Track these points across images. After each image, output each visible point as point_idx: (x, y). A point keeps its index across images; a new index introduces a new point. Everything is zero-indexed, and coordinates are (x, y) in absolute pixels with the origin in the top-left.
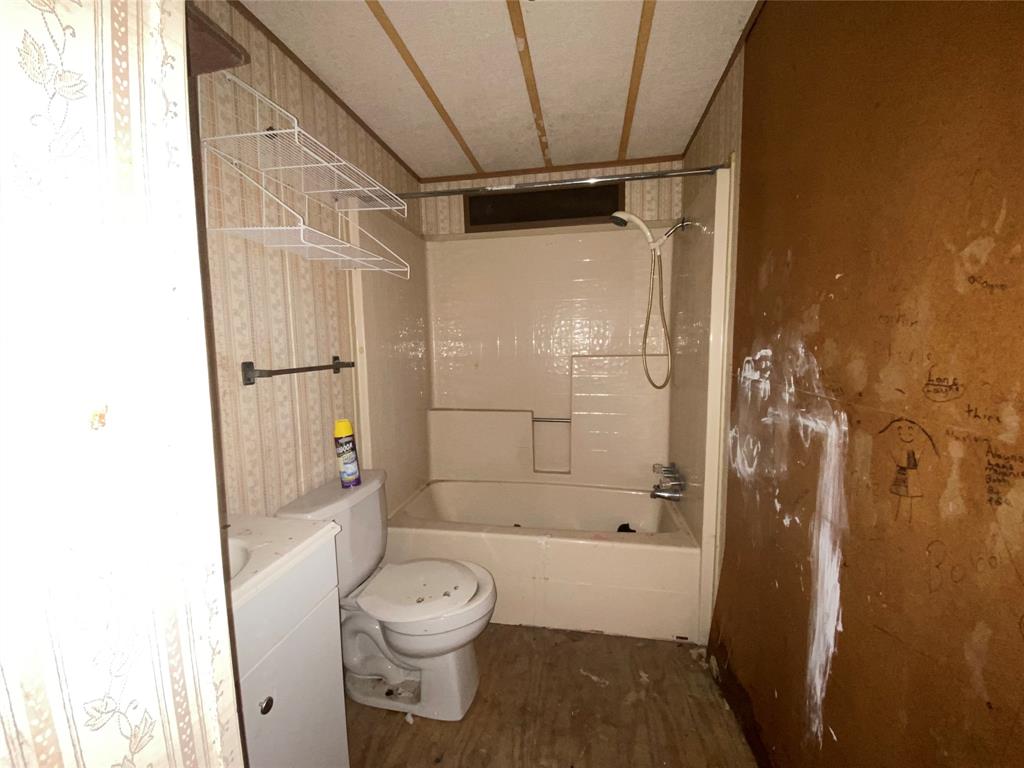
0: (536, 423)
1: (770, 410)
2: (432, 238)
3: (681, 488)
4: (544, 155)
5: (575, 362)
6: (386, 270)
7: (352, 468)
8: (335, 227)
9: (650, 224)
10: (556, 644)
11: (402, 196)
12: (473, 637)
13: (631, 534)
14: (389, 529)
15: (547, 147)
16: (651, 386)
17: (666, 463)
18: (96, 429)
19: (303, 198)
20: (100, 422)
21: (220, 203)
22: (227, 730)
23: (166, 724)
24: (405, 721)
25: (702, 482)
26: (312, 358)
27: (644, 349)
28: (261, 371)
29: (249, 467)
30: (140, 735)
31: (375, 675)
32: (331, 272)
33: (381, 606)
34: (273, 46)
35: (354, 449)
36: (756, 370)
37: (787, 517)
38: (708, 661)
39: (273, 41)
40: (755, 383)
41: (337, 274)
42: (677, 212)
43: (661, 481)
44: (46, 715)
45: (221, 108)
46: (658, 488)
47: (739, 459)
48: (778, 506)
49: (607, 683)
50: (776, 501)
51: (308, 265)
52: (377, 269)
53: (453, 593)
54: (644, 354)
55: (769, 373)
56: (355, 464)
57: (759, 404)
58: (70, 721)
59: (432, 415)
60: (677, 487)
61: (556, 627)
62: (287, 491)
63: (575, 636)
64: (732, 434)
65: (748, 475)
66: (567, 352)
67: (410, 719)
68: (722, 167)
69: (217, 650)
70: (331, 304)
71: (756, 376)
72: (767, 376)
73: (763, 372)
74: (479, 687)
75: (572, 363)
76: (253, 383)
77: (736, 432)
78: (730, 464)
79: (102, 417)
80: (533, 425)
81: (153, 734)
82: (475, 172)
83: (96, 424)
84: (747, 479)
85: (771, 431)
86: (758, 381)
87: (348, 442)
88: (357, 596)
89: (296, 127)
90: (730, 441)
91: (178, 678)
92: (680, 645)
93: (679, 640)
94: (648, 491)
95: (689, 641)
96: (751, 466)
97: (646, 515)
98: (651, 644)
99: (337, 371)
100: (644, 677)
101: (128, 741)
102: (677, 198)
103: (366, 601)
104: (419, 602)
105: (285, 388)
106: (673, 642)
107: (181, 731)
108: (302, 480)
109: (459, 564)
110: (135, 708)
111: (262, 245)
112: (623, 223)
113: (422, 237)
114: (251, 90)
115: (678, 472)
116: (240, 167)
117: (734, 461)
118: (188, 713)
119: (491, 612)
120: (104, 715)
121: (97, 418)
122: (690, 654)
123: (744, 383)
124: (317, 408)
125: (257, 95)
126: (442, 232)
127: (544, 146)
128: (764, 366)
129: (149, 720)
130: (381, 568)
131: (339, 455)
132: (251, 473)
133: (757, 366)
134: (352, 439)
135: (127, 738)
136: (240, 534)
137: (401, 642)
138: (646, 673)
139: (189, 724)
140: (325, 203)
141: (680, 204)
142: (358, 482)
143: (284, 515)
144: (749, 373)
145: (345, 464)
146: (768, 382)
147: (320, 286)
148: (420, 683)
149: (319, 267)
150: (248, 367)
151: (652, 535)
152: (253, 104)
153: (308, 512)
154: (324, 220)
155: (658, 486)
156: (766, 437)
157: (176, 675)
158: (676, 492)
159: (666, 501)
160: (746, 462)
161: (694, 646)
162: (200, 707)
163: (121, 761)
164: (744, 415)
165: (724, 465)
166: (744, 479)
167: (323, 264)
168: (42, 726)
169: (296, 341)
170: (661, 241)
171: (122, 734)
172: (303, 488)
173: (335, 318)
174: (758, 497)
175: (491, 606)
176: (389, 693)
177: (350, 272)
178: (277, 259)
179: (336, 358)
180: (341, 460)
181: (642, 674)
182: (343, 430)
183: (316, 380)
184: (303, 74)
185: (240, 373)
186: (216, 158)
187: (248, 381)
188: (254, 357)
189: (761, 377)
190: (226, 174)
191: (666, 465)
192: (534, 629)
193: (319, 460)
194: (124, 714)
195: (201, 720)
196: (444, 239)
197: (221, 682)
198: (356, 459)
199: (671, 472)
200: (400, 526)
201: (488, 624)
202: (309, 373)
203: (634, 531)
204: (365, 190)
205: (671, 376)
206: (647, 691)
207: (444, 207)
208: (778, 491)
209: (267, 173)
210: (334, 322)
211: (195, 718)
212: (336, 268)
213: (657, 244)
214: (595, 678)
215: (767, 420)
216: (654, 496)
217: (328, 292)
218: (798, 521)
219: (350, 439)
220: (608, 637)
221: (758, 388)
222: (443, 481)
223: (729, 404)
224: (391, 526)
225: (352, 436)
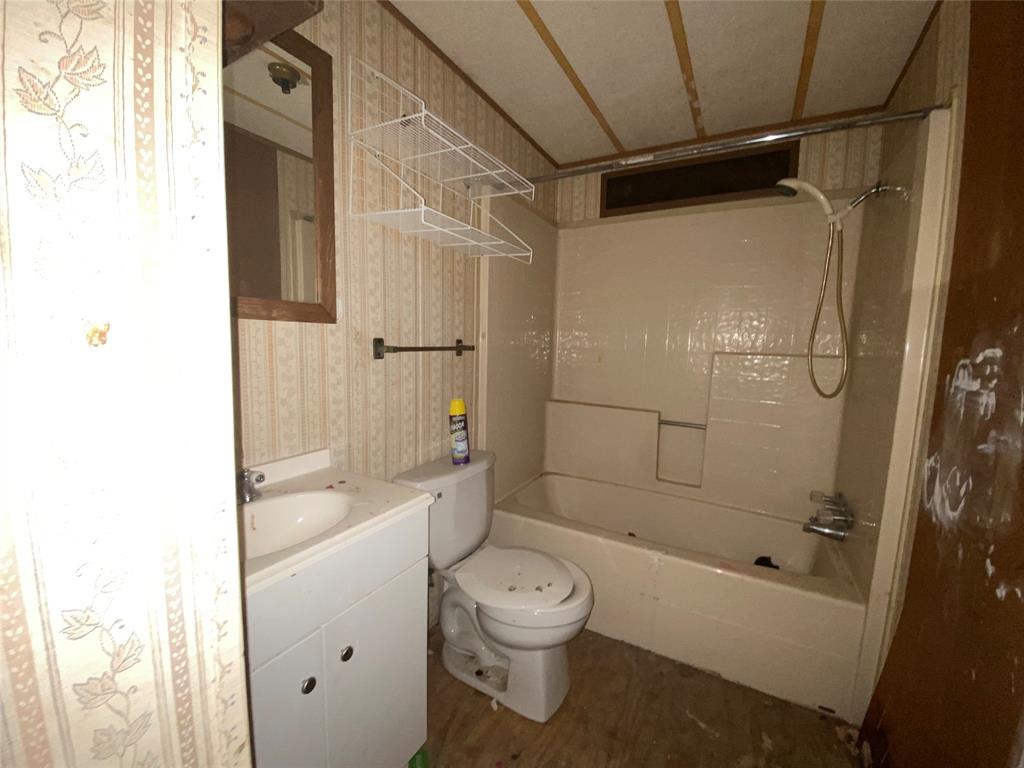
0: (662, 426)
1: (993, 433)
2: (565, 227)
3: (848, 526)
4: (696, 123)
5: (717, 358)
6: (511, 255)
7: (462, 446)
8: (467, 214)
9: (831, 195)
10: (661, 674)
11: (533, 180)
12: (565, 639)
13: (771, 569)
14: (496, 512)
15: (699, 114)
16: (817, 395)
17: (829, 491)
18: (96, 346)
19: (438, 186)
20: (100, 339)
21: (362, 192)
22: (229, 671)
23: (157, 652)
24: (490, 706)
25: (879, 521)
26: (437, 341)
27: (811, 349)
28: (388, 347)
29: (373, 433)
30: (125, 655)
31: (468, 651)
32: (461, 260)
33: (477, 586)
34: (419, 42)
35: (465, 428)
36: (975, 378)
37: (1002, 587)
38: (859, 746)
39: (419, 38)
40: (972, 396)
41: (467, 261)
42: (872, 176)
43: (818, 512)
44: (18, 613)
45: (368, 104)
46: (815, 521)
47: (937, 498)
48: (990, 570)
49: (717, 735)
50: (988, 561)
51: (439, 251)
52: (503, 255)
53: (546, 589)
54: (811, 354)
55: (995, 381)
56: (465, 442)
57: (976, 426)
58: (46, 626)
59: (550, 406)
60: (842, 523)
61: (664, 654)
62: (405, 459)
63: (686, 671)
64: (929, 463)
65: (949, 521)
66: (708, 347)
67: (495, 706)
68: (940, 107)
69: (222, 590)
70: (458, 290)
71: (976, 385)
72: (991, 385)
73: (986, 380)
74: (568, 695)
75: (713, 360)
76: (382, 358)
77: (936, 461)
78: (922, 501)
79: (102, 335)
80: (659, 427)
81: (140, 657)
82: (617, 152)
83: (96, 340)
84: (946, 527)
85: (991, 463)
86: (977, 394)
87: (461, 421)
88: (456, 570)
89: (423, 109)
90: (926, 474)
91: (175, 607)
92: (823, 717)
93: (821, 711)
94: (799, 523)
95: (835, 715)
96: (954, 508)
97: (796, 551)
98: (783, 706)
99: (459, 354)
100: (768, 743)
101: (110, 659)
102: (873, 160)
103: (463, 577)
104: (510, 590)
105: (411, 365)
106: (814, 711)
107: (174, 662)
108: (420, 451)
109: (557, 561)
110: (121, 627)
111: (398, 231)
112: (791, 192)
113: (555, 224)
114: (395, 85)
115: (845, 505)
116: (383, 159)
117: (929, 499)
118: (184, 644)
119: (586, 619)
120: (85, 627)
121: (97, 335)
122: (836, 733)
123: (955, 394)
124: (438, 386)
125: (402, 90)
126: (575, 219)
127: (696, 113)
128: (988, 372)
129: (137, 644)
130: (484, 548)
131: (452, 432)
132: (375, 439)
133: (977, 372)
134: (464, 419)
135: (108, 654)
136: (351, 491)
137: (493, 627)
138: (770, 738)
139: (185, 657)
140: (459, 192)
141: (877, 168)
142: (467, 460)
143: (399, 481)
144: (965, 382)
145: (456, 441)
146: (993, 394)
147: (449, 271)
148: (508, 671)
149: (448, 253)
150: (378, 342)
151: (798, 575)
152: (398, 99)
153: (419, 481)
154: (456, 207)
155: (816, 519)
156: (981, 471)
157: (174, 605)
158: (840, 528)
159: (825, 538)
160: (947, 503)
161: (841, 723)
162: (198, 642)
163: (100, 676)
164: (949, 440)
165: (913, 502)
166: (941, 526)
167: (453, 251)
168: (13, 622)
169: (424, 322)
170: (845, 212)
171: (104, 650)
172: (420, 459)
173: (461, 304)
174: (960, 553)
175: (587, 613)
176: (479, 673)
177: (479, 259)
178: (411, 244)
179: (459, 341)
180: (453, 436)
181: (765, 737)
182: (457, 408)
183: (439, 360)
184: (446, 66)
185: (371, 348)
186: (362, 151)
187: (378, 355)
188: (385, 335)
189: (983, 386)
190: (370, 165)
191: (831, 495)
192: (638, 649)
193: (437, 434)
194: (108, 631)
195: (200, 656)
196: (579, 225)
197: (225, 622)
198: (467, 438)
199: (835, 504)
200: (508, 510)
201: (582, 630)
202: (434, 353)
203: (777, 568)
204: (493, 173)
205: (848, 381)
206: (768, 761)
207: (580, 193)
208: (992, 548)
209: (407, 162)
210: (460, 307)
211: (192, 653)
212: (465, 255)
213: (839, 215)
214: (703, 725)
215: (987, 448)
216: (807, 529)
217: (457, 278)
218: (1019, 594)
219: (462, 418)
220: (726, 682)
221: (976, 403)
222: (556, 474)
223: (929, 425)
224: (499, 508)
225: (465, 415)
